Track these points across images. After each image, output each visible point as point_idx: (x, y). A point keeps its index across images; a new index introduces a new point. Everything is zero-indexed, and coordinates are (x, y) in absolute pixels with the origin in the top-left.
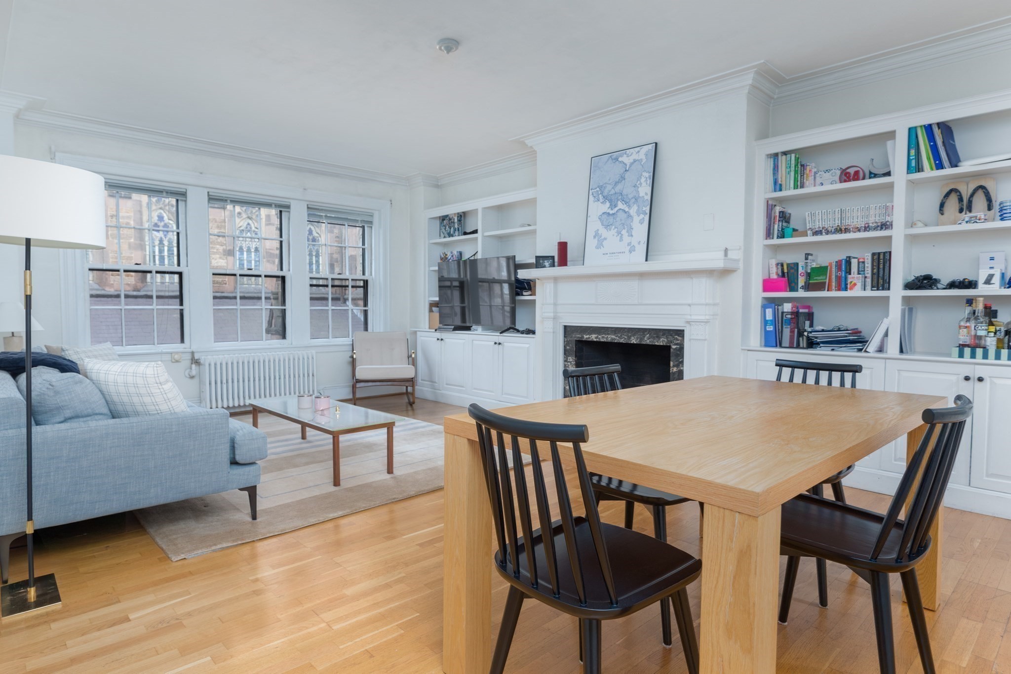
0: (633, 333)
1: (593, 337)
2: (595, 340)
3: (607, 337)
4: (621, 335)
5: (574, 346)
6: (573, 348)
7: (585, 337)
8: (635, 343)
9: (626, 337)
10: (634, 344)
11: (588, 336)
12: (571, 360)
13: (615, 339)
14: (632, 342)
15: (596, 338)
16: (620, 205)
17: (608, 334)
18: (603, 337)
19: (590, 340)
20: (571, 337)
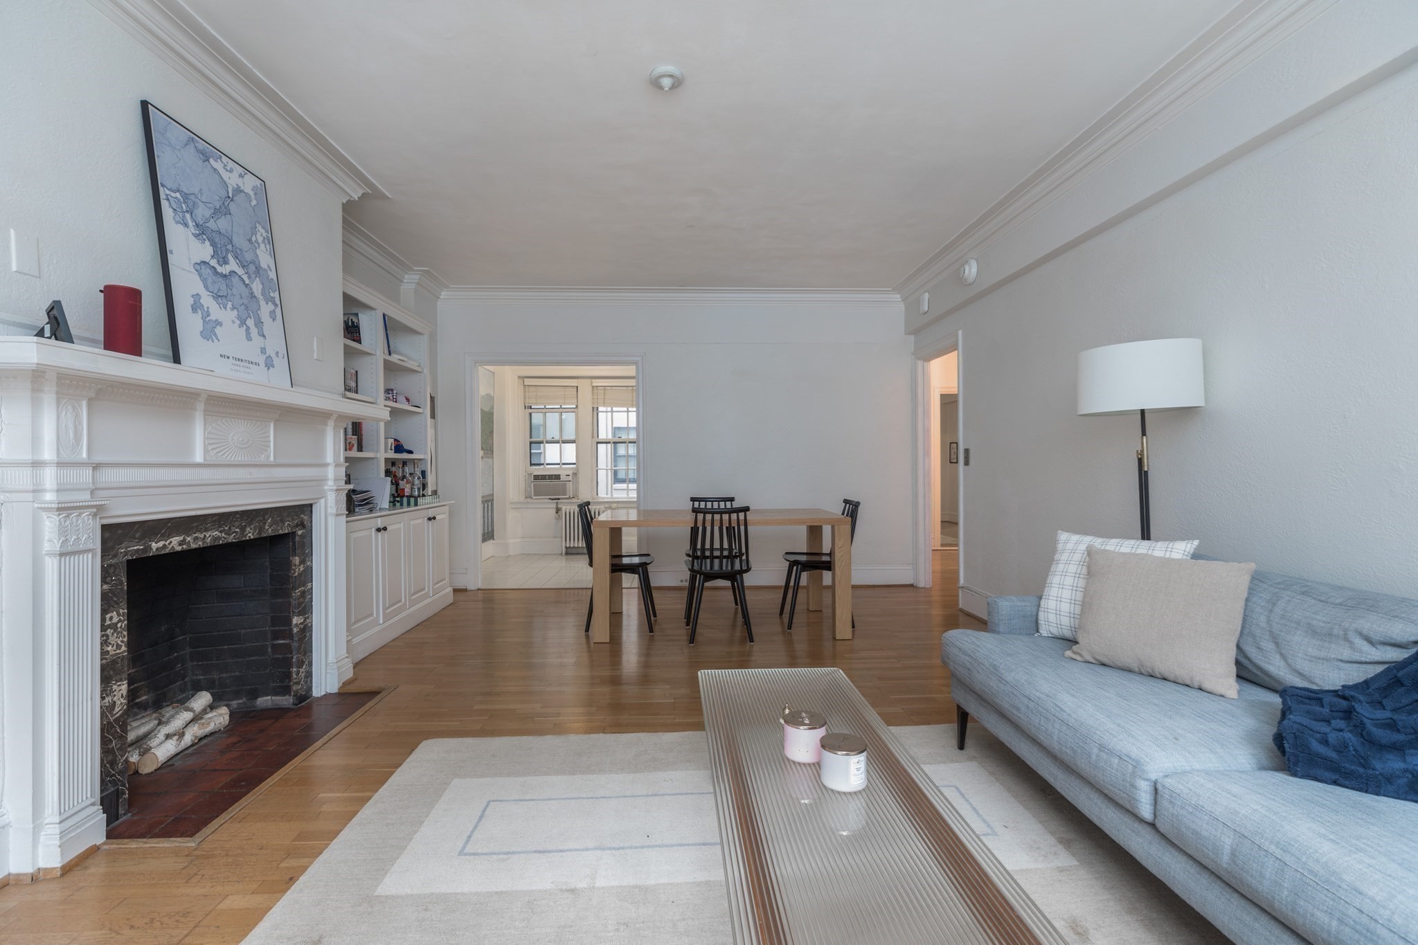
0: (250, 519)
1: (175, 543)
2: (179, 548)
3: (205, 536)
4: (230, 528)
5: (124, 580)
6: (122, 583)
7: (154, 546)
8: (252, 537)
9: (237, 530)
10: (251, 540)
11: (161, 544)
12: (115, 620)
13: (219, 538)
14: (247, 538)
15: (180, 545)
16: (233, 265)
17: (207, 530)
18: (196, 539)
19: (167, 551)
20: (115, 556)
